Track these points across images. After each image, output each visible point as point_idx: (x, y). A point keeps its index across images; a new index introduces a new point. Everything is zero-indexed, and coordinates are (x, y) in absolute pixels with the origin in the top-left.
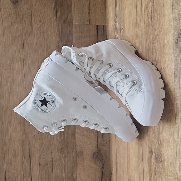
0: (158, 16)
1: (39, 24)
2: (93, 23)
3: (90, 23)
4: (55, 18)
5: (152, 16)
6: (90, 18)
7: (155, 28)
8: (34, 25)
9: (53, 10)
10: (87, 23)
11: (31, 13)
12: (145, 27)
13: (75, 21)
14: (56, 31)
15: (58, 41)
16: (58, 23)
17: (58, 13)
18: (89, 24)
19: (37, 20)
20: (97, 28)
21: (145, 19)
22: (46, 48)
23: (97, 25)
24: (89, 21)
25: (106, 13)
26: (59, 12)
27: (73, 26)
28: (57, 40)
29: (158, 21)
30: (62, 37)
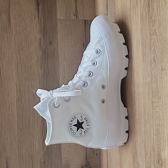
0: (157, 5)
1: (18, 19)
2: (80, 17)
3: (77, 18)
4: (36, 11)
5: (150, 5)
6: (76, 12)
7: (154, 19)
8: (12, 21)
9: (34, 2)
10: (74, 18)
11: (8, 6)
12: (141, 19)
13: (60, 15)
14: (38, 27)
15: (40, 38)
16: (41, 18)
17: (40, 7)
18: (75, 18)
19: (16, 14)
20: (85, 24)
21: (140, 9)
22: (26, 47)
23: (86, 20)
24: (76, 15)
25: (95, 6)
26: (42, 6)
27: (58, 21)
28: (38, 37)
29: (157, 10)
30: (45, 34)
